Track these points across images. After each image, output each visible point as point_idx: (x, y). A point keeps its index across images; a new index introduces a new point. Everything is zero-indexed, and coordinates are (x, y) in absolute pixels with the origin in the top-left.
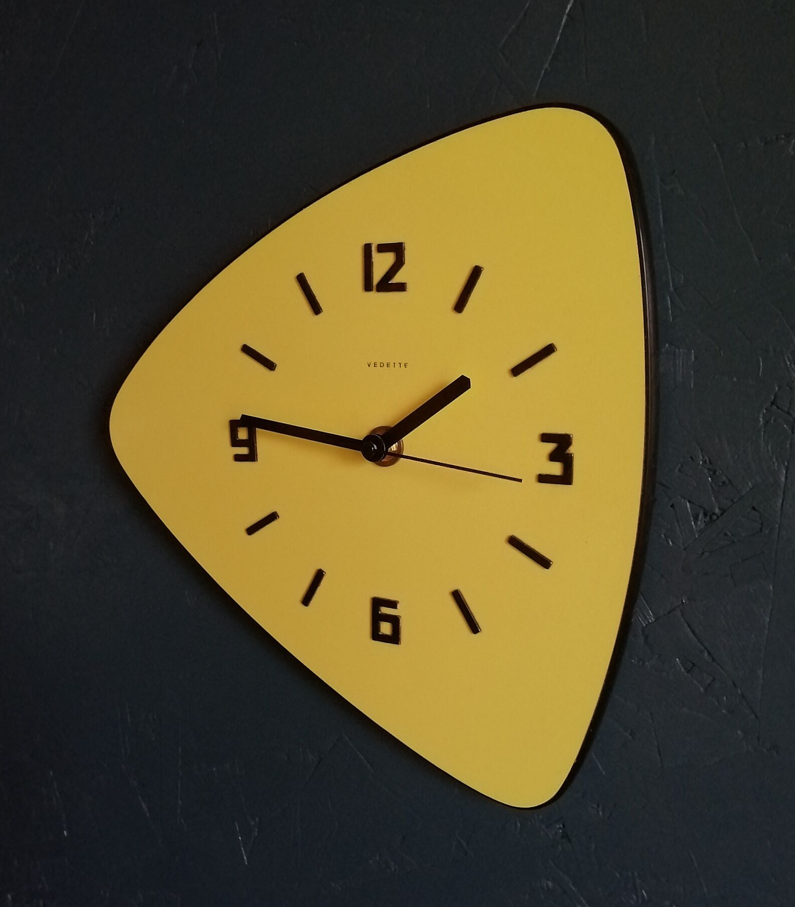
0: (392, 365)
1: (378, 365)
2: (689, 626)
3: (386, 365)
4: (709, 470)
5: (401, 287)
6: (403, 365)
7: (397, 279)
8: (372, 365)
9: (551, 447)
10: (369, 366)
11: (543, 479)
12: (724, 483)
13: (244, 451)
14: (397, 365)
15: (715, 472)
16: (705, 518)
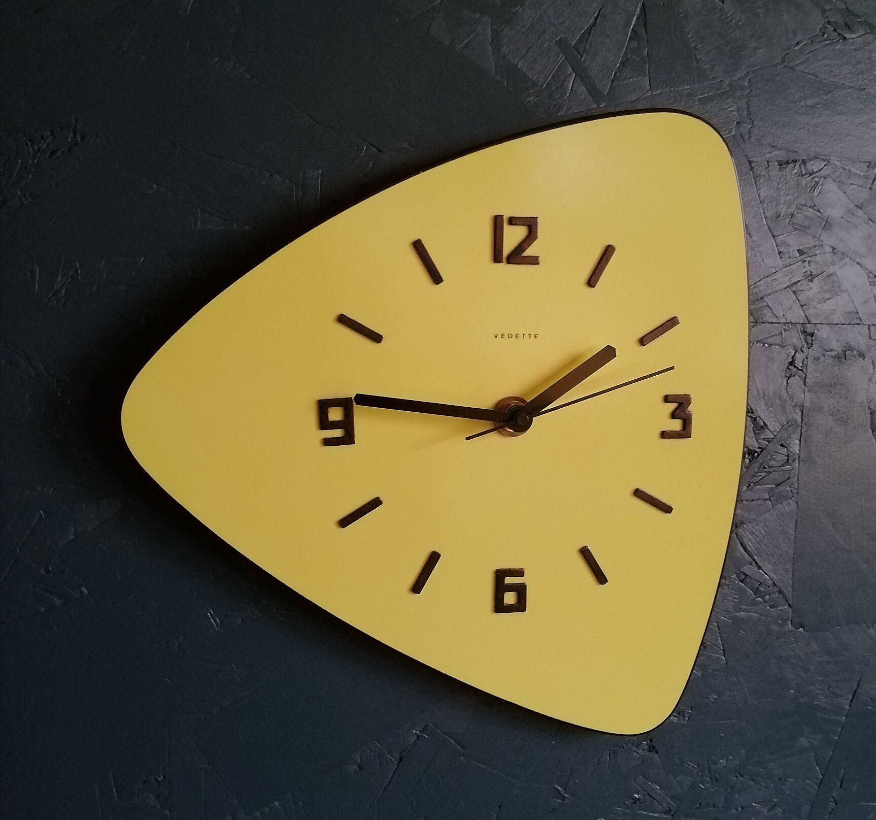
0: (521, 336)
1: (506, 336)
2: (742, 544)
3: (514, 336)
4: (751, 417)
5: (534, 261)
6: (532, 336)
7: (529, 252)
8: (499, 336)
9: (672, 406)
10: (496, 337)
11: (664, 435)
12: (762, 427)
13: (337, 433)
14: (527, 336)
15: (755, 419)
16: (749, 456)
